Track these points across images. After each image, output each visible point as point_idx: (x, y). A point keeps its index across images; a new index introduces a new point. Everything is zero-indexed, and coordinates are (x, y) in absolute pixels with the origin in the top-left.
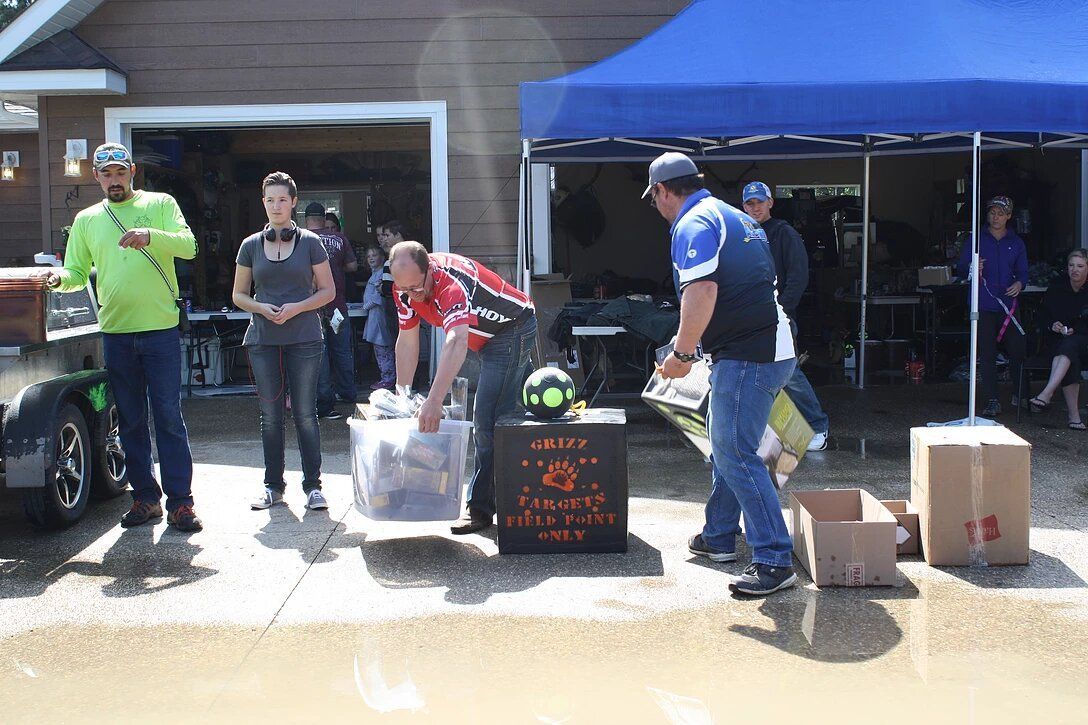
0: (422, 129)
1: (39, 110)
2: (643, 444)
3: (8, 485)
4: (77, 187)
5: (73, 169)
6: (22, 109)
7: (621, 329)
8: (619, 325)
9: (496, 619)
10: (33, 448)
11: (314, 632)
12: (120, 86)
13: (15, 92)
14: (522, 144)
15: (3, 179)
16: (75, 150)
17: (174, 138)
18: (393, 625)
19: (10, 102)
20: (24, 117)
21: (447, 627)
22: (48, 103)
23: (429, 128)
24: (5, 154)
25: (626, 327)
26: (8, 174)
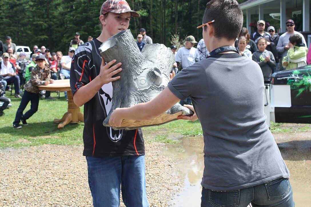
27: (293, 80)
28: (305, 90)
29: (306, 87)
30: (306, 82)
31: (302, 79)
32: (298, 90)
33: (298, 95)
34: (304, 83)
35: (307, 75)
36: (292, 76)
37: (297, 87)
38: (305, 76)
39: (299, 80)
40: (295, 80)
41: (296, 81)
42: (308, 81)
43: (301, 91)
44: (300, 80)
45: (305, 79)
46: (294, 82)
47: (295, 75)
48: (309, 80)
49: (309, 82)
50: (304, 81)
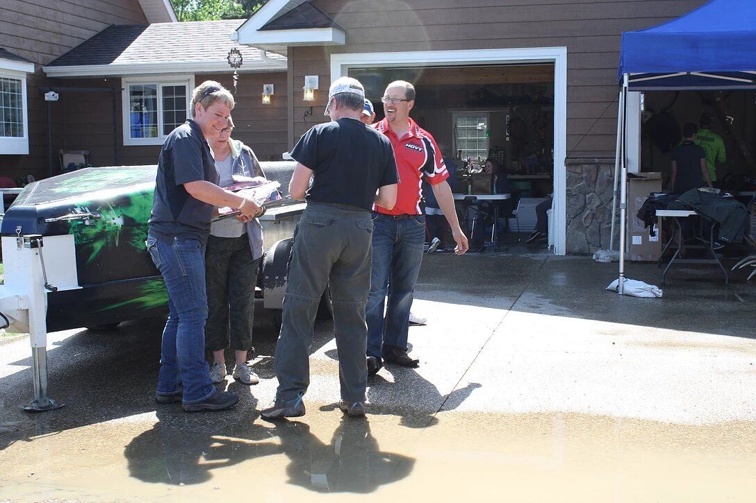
0: (548, 68)
1: (288, 56)
2: (708, 297)
3: (265, 307)
4: (312, 108)
5: (309, 96)
6: (276, 56)
7: (693, 213)
8: (691, 209)
9: (598, 417)
10: (281, 283)
11: (469, 418)
12: (341, 39)
13: (273, 44)
14: (623, 77)
15: (263, 103)
16: (311, 82)
17: (375, 74)
18: (523, 417)
19: (269, 51)
20: (279, 61)
21: (563, 422)
22: (295, 51)
23: (553, 67)
24: (265, 86)
25: (696, 211)
26: (266, 99)
27: (80, 223)
28: (107, 243)
29: (109, 237)
30: (110, 225)
31: (99, 218)
32: (91, 246)
33: (92, 256)
34: (105, 228)
35: (108, 209)
36: (76, 213)
37: (91, 236)
38: (104, 211)
39: (93, 221)
40: (84, 221)
41: (87, 223)
42: (114, 221)
43: (98, 246)
44: (96, 221)
45: (106, 218)
46: (84, 226)
47: (82, 210)
48: (114, 219)
49: (115, 224)
50: (104, 223)
